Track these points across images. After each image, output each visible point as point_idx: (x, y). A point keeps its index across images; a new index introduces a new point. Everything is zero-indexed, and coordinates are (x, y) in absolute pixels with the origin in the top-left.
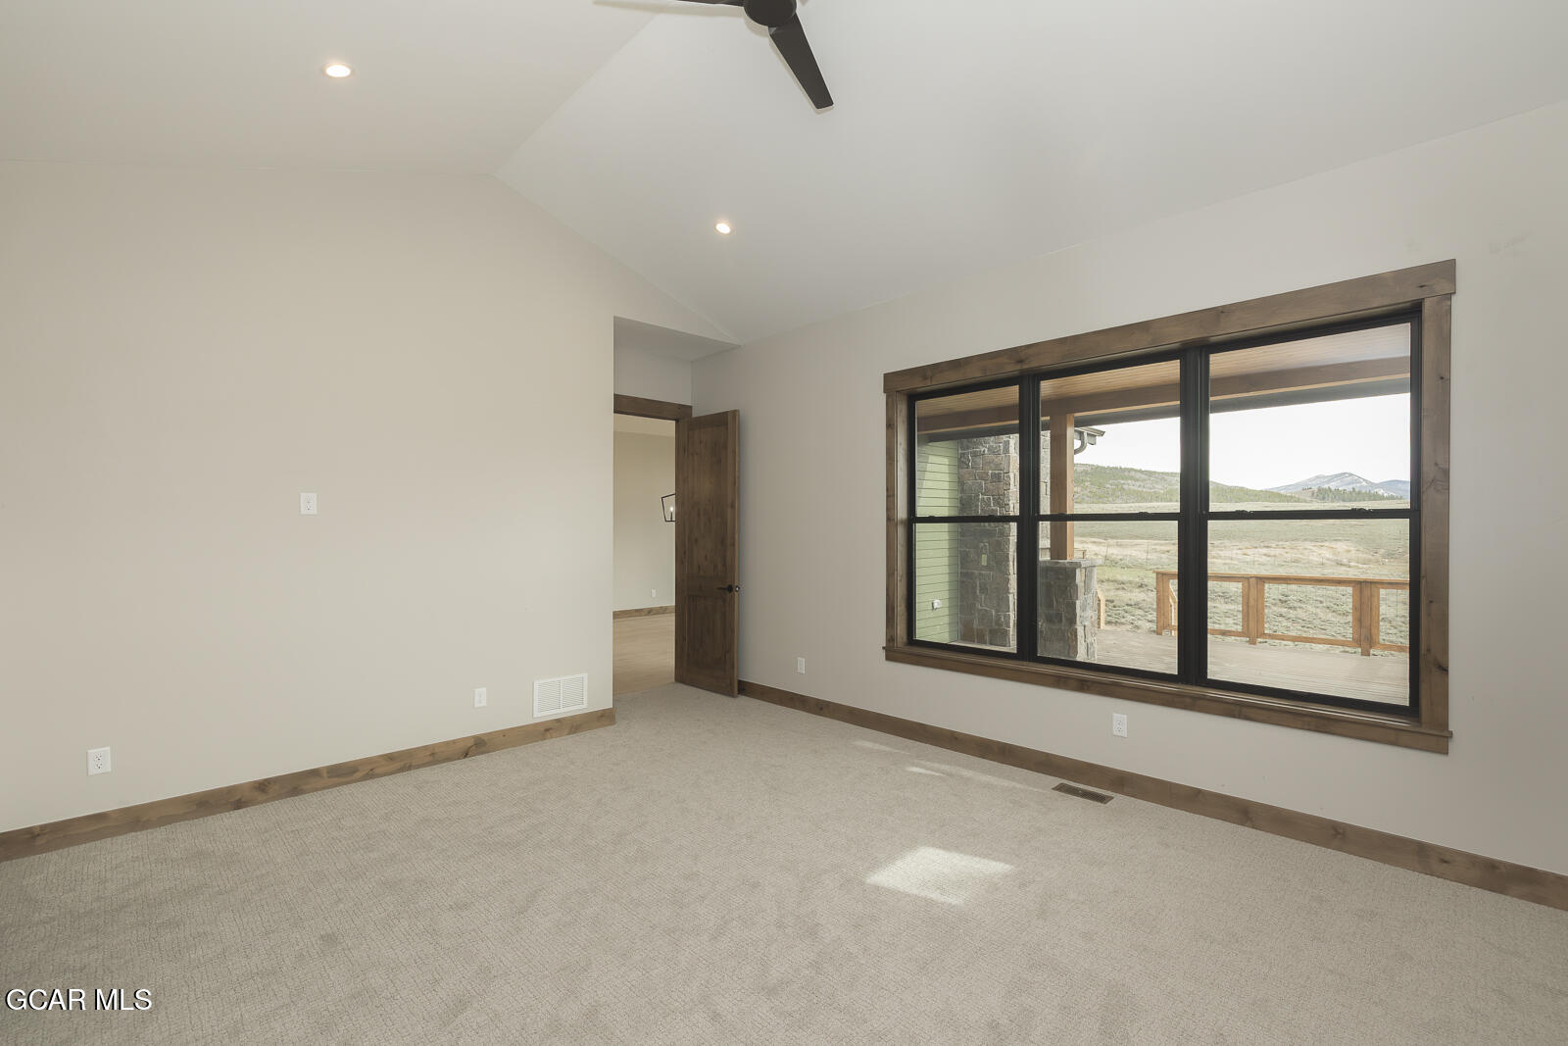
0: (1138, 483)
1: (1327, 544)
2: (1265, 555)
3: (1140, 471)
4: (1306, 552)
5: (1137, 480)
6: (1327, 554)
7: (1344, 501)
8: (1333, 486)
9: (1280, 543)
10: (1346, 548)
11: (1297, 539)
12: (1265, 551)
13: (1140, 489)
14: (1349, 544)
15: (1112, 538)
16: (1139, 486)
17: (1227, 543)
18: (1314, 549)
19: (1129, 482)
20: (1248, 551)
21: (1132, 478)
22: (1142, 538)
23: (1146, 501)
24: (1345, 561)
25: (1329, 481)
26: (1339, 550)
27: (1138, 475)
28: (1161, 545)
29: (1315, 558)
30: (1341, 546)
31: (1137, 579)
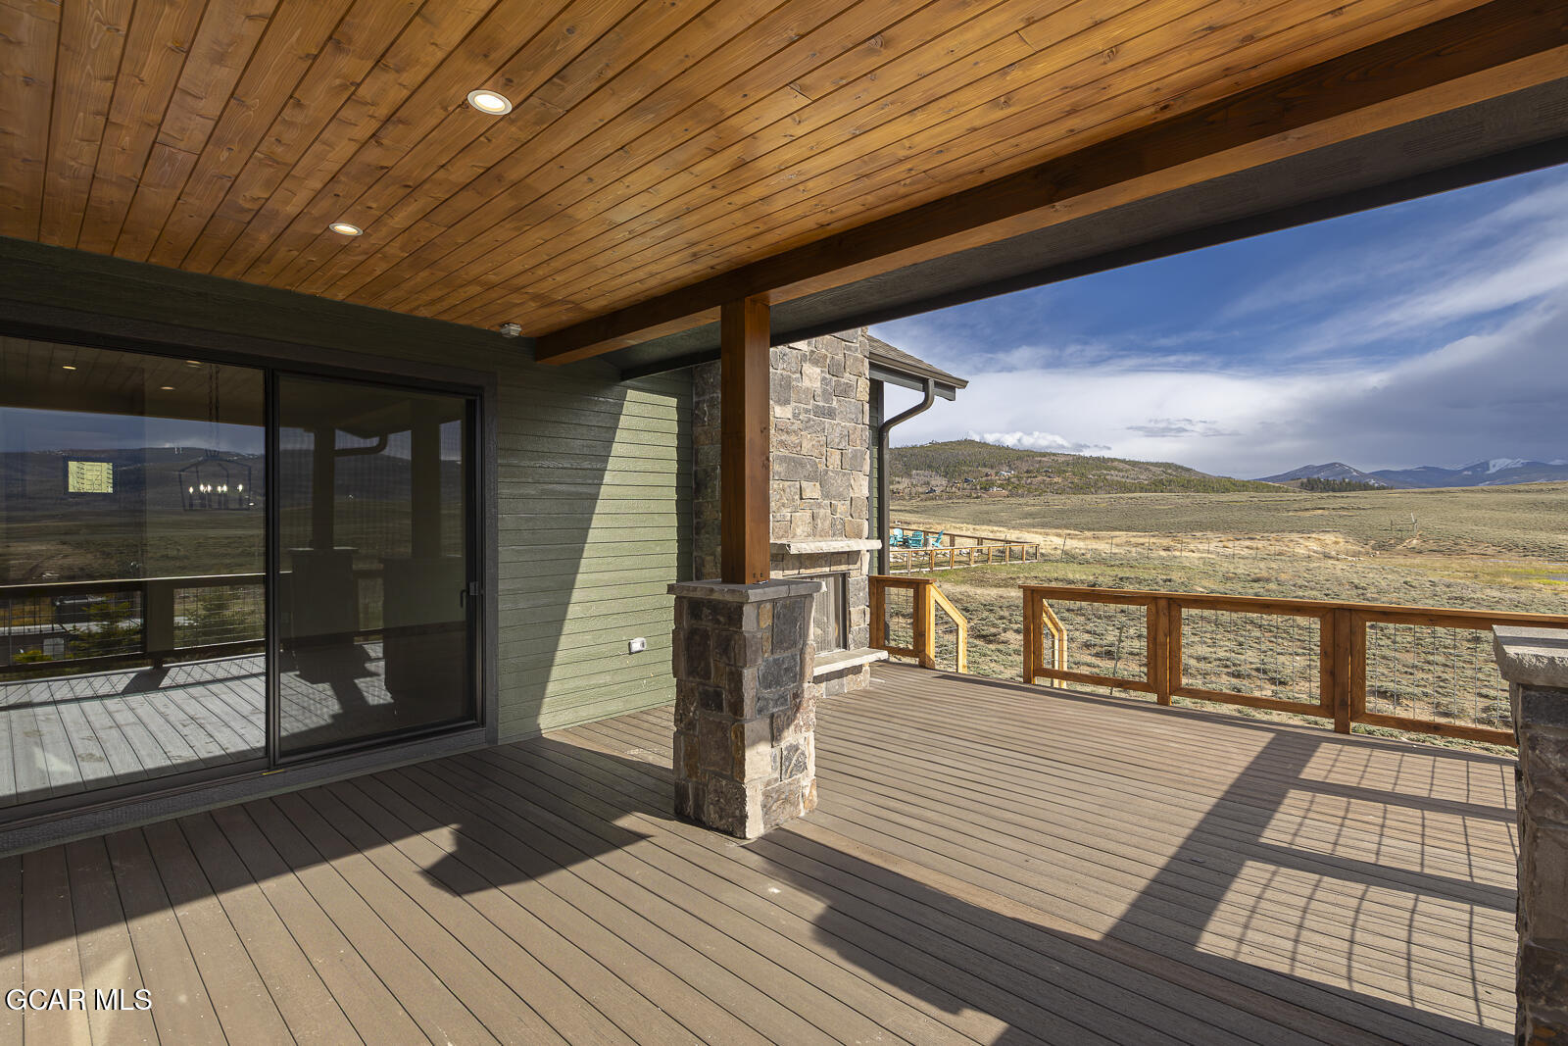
0: (1121, 474)
1: (1314, 535)
2: (1247, 547)
3: (1124, 461)
4: (1291, 545)
5: (1120, 471)
6: (1314, 546)
7: (1334, 491)
8: (1322, 476)
9: (1265, 535)
10: (1335, 539)
11: (1283, 531)
12: (1248, 543)
13: (1124, 480)
14: (1338, 534)
15: (1089, 530)
16: (1123, 477)
17: (1209, 534)
18: (1301, 541)
19: (1113, 472)
20: (1230, 544)
21: (1115, 469)
22: (1120, 530)
23: (1130, 491)
24: (1333, 553)
25: (1318, 472)
26: (1327, 542)
27: (1121, 466)
28: (1141, 537)
29: (1301, 551)
30: (1329, 538)
31: (1091, 578)
